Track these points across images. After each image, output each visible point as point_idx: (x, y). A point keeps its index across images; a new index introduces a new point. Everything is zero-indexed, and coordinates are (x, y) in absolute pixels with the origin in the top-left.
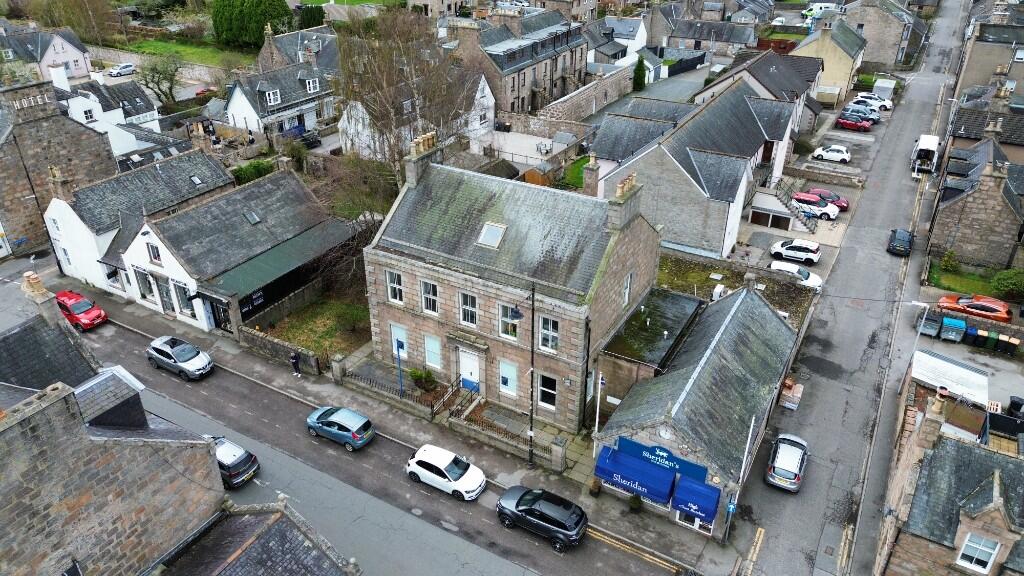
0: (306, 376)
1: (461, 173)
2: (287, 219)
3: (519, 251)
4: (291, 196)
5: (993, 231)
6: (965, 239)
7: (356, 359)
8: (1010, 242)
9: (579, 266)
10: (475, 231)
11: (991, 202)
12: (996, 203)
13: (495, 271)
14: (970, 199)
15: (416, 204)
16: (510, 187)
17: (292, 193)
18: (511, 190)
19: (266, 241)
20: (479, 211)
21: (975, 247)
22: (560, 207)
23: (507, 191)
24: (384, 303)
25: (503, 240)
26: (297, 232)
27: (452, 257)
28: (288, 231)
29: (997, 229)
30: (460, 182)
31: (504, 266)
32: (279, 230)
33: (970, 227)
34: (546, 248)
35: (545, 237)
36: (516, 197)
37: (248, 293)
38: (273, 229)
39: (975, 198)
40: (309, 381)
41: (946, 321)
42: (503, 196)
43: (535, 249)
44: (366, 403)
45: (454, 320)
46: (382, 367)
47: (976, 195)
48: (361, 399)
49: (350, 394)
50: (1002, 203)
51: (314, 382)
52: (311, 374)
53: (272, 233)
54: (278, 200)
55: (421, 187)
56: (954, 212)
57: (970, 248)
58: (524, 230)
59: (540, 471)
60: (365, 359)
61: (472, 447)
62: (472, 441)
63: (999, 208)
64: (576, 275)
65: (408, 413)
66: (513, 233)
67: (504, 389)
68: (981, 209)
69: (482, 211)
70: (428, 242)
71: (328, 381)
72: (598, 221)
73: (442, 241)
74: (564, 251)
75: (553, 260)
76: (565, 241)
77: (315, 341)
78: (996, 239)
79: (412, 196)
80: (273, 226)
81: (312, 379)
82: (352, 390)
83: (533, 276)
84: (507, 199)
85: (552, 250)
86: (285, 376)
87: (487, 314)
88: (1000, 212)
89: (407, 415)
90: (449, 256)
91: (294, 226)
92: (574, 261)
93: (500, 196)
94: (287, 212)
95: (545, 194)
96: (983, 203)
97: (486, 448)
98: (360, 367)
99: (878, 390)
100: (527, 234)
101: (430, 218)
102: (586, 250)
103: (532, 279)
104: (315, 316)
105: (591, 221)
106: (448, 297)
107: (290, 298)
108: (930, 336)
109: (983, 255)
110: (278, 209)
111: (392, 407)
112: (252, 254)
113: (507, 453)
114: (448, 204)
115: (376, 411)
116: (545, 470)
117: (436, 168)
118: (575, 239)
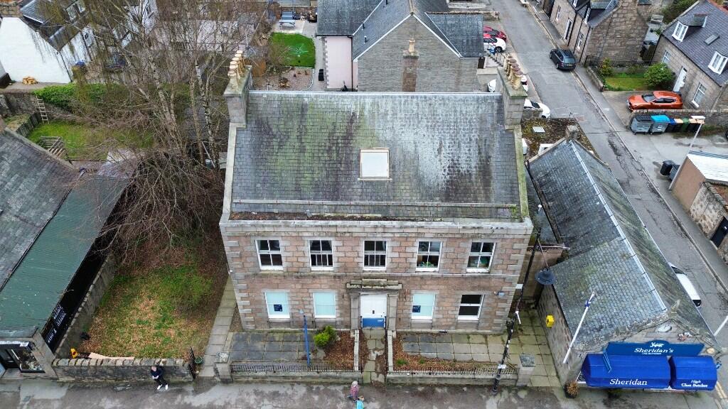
0: (179, 388)
1: (298, 96)
2: (33, 195)
3: (416, 175)
4: (22, 164)
5: (629, 37)
6: (610, 48)
7: (221, 340)
8: (640, 43)
9: (494, 175)
10: (353, 165)
11: (630, 15)
12: (632, 15)
13: (401, 206)
14: (615, 16)
15: (256, 148)
16: (368, 101)
17: (21, 159)
18: (372, 104)
19: (24, 234)
20: (345, 138)
21: (617, 52)
22: (439, 111)
23: (367, 107)
24: (256, 275)
25: (392, 167)
26: (56, 207)
27: (339, 203)
28: (45, 210)
29: (632, 35)
30: (303, 109)
31: (407, 195)
32: (32, 213)
33: (613, 37)
34: (447, 163)
35: (439, 151)
36: (382, 111)
37: (48, 317)
38: (24, 215)
39: (618, 14)
40: (187, 394)
41: (655, 118)
42: (366, 113)
43: (434, 168)
44: (276, 394)
45: (356, 269)
46: (258, 337)
47: (619, 11)
48: (268, 389)
49: (250, 389)
50: (637, 15)
51: (196, 392)
52: (183, 383)
53: (24, 220)
54: (10, 175)
55: (253, 125)
56: (603, 28)
57: (613, 53)
58: (411, 148)
59: (505, 392)
60: (231, 334)
61: (423, 395)
62: (420, 389)
63: (634, 19)
64: (496, 186)
65: (331, 384)
66: (398, 156)
67: (415, 317)
68: (622, 22)
69: (348, 137)
70: (298, 191)
71: (211, 383)
72: (489, 119)
73: (316, 186)
74: (468, 161)
75: (461, 176)
76: (464, 149)
77: (156, 335)
78: (631, 43)
79: (247, 138)
80: (21, 210)
81: (190, 388)
82: (248, 382)
83: (448, 199)
84: (372, 114)
85: (454, 166)
86: (151, 399)
87: (402, 255)
88: (635, 21)
89: (332, 388)
90: (335, 203)
91: (47, 200)
92: (485, 170)
93: (362, 114)
94: (28, 186)
95: (415, 100)
96: (624, 17)
97: (439, 390)
98: (234, 348)
99: (654, 191)
100: (416, 151)
101: (284, 161)
102: (493, 155)
103: (446, 204)
104: (130, 299)
105: (482, 120)
106: (349, 249)
107: (91, 293)
108: (644, 133)
109: (622, 58)
110: (16, 186)
111: (309, 385)
112: (15, 260)
113: (462, 386)
114: (300, 139)
115: (296, 398)
116: (509, 389)
117: (260, 96)
118: (474, 144)
